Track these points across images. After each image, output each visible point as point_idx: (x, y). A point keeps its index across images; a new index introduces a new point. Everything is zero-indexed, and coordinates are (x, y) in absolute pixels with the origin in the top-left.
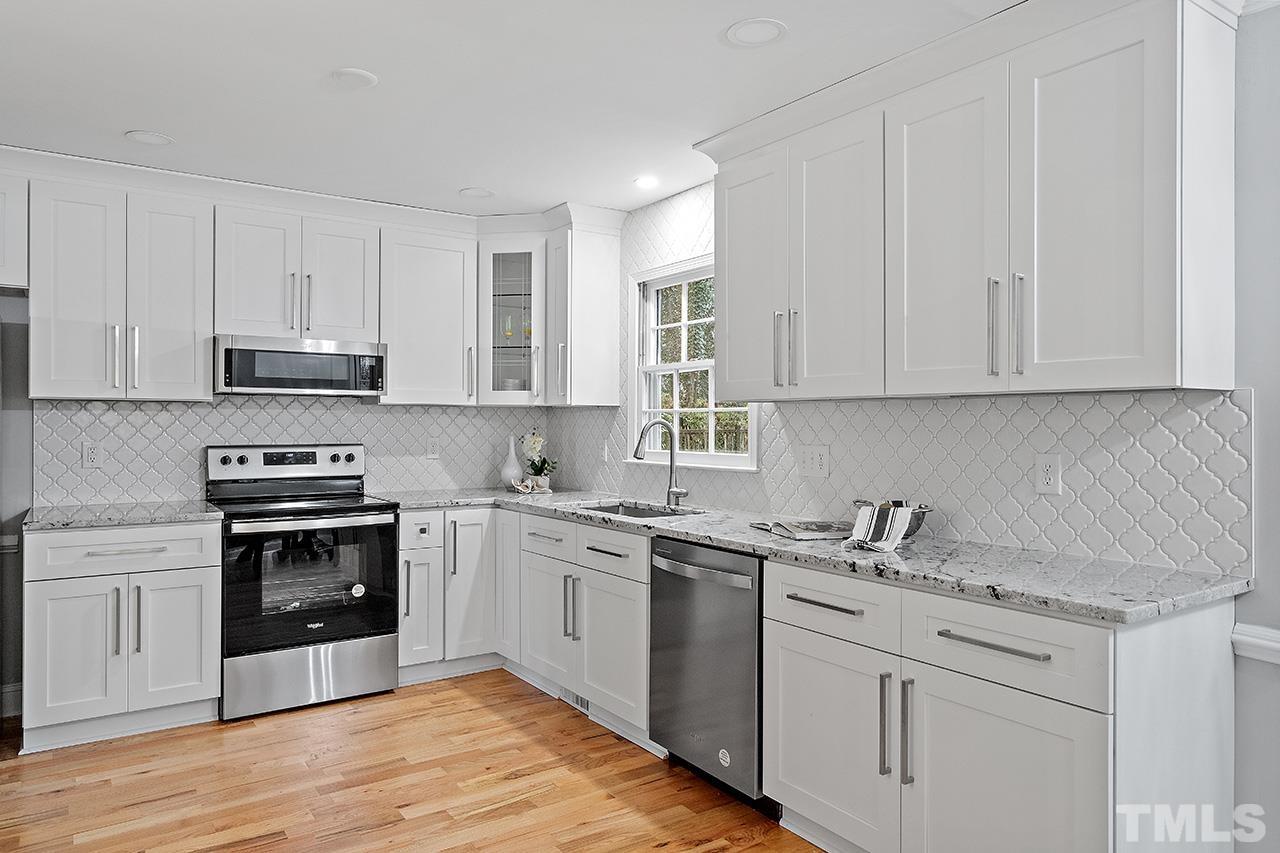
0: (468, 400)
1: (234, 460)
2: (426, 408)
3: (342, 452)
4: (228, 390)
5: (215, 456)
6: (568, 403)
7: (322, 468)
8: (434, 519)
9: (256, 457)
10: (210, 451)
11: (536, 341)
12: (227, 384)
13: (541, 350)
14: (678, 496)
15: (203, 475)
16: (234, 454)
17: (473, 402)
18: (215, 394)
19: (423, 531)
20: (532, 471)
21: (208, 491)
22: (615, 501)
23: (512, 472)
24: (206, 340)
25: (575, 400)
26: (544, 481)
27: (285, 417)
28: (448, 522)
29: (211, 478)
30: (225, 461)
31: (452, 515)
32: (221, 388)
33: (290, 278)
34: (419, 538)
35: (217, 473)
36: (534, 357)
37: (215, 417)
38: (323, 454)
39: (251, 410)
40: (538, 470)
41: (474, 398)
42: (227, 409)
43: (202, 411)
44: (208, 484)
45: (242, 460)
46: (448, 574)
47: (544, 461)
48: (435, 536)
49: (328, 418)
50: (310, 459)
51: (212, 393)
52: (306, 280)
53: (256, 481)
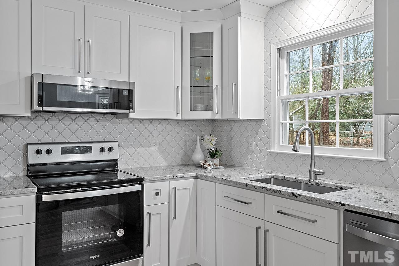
0: (177, 117)
1: (44, 152)
2: (151, 120)
3: (107, 146)
4: (40, 108)
5: (32, 149)
6: (239, 117)
7: (94, 156)
8: (163, 186)
9: (56, 149)
10: (29, 146)
11: (216, 82)
12: (39, 105)
13: (219, 88)
14: (317, 174)
15: (25, 161)
16: (44, 148)
17: (179, 117)
18: (33, 112)
19: (157, 194)
20: (209, 156)
21: (28, 170)
22: (269, 175)
23: (199, 156)
24: (26, 78)
25: (242, 116)
26: (216, 161)
27: (74, 126)
28: (171, 188)
29: (30, 162)
30: (38, 152)
31: (174, 184)
32: (36, 108)
33: (77, 43)
34: (155, 198)
35: (33, 159)
36: (215, 91)
37: (32, 126)
38: (96, 147)
39: (54, 121)
40: (213, 155)
41: (180, 115)
42: (40, 122)
43: (24, 122)
44: (28, 166)
45: (48, 152)
46: (171, 219)
47: (216, 150)
48: (164, 197)
49: (98, 127)
50: (88, 150)
51: (30, 111)
52: (87, 44)
53: (57, 164)
